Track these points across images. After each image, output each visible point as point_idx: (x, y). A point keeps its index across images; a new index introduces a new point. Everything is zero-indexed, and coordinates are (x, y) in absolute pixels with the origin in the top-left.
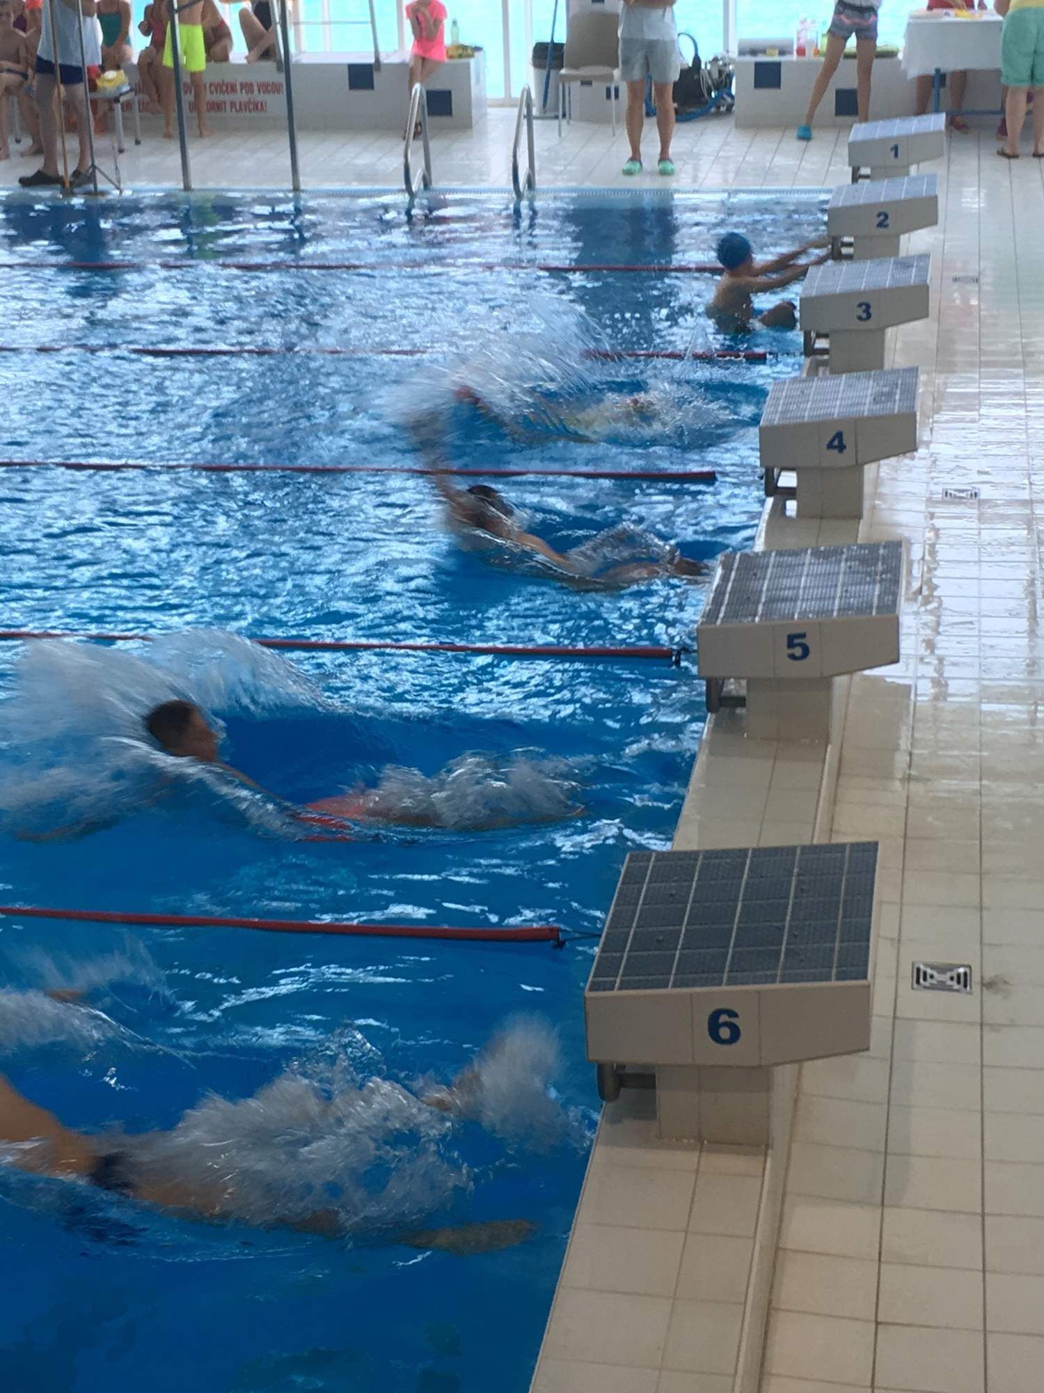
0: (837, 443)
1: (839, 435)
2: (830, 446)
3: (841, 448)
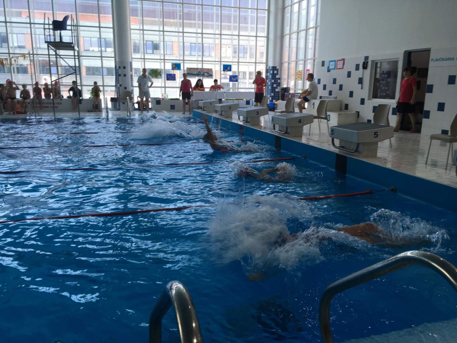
0: (300, 121)
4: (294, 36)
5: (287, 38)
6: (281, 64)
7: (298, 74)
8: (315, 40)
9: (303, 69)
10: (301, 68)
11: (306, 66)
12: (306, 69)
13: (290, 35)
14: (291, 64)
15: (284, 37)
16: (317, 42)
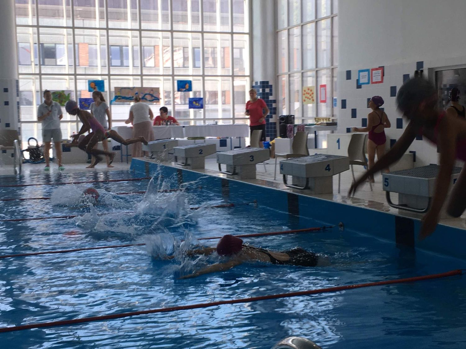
0: (328, 168)
1: (328, 166)
2: (326, 169)
3: (329, 170)
4: (296, 31)
5: (283, 36)
6: (277, 77)
7: (307, 93)
8: (332, 37)
9: (315, 85)
10: (310, 82)
11: (319, 79)
12: (319, 84)
13: (289, 30)
14: (293, 77)
15: (279, 33)
16: (336, 40)
